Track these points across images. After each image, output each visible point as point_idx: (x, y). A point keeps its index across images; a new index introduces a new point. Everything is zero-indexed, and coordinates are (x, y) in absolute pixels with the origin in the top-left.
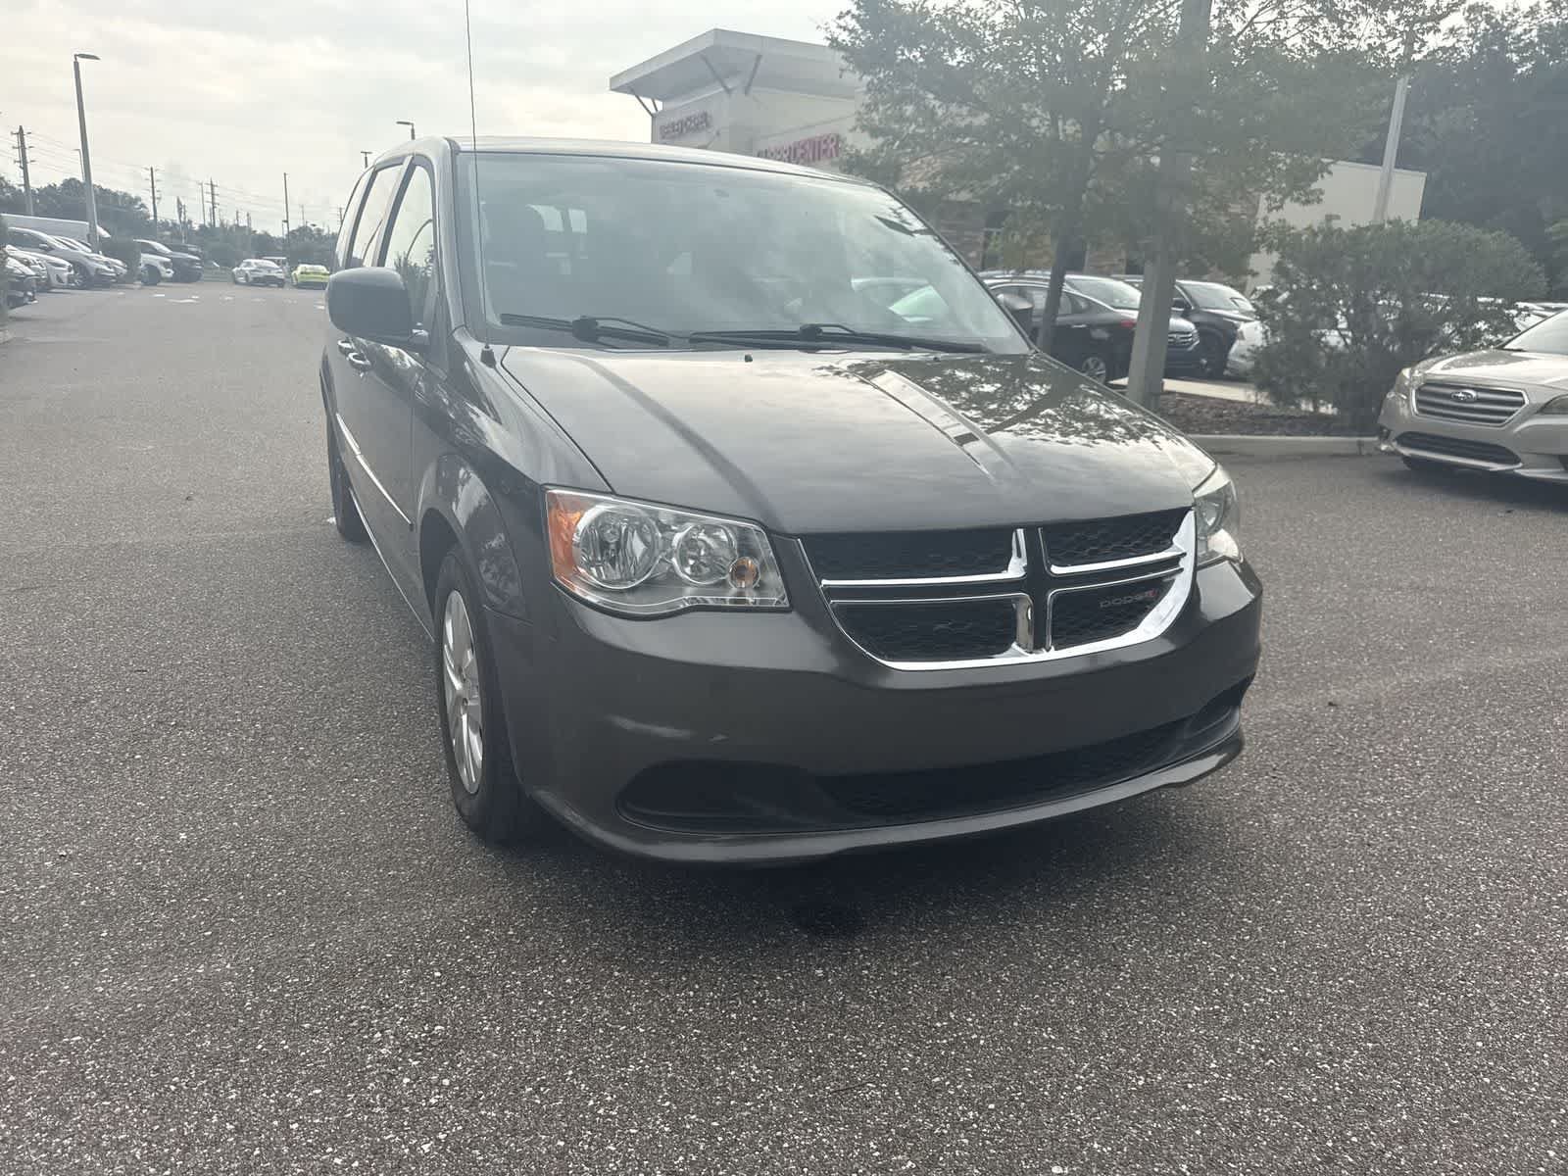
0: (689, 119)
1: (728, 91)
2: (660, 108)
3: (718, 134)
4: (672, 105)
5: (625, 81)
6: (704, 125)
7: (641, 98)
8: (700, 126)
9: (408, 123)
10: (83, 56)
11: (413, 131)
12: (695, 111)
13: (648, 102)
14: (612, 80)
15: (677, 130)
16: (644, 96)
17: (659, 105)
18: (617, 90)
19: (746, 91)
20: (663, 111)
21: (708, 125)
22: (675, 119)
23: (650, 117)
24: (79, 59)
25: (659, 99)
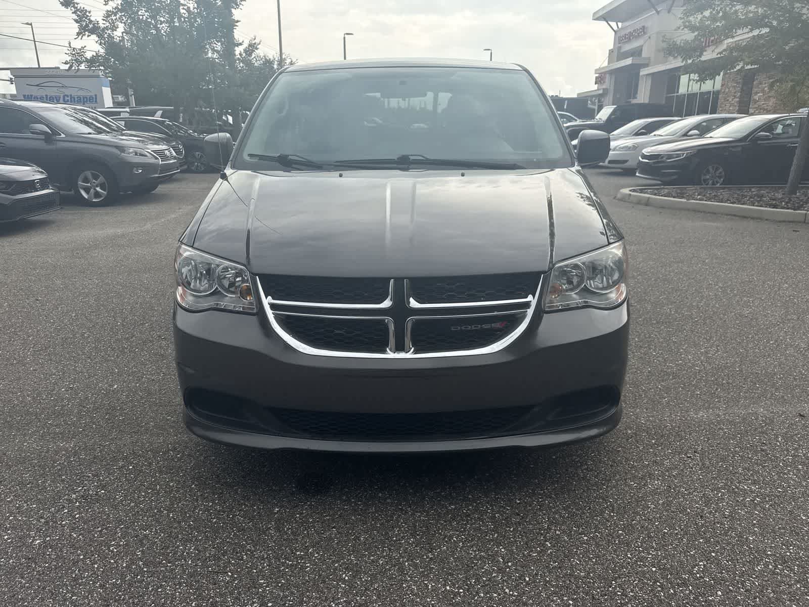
0: (634, 31)
1: (658, 12)
2: (620, 26)
3: (650, 38)
4: (627, 24)
5: (601, 14)
6: (642, 33)
7: (609, 22)
8: (640, 34)
9: (489, 50)
10: (347, 34)
11: (491, 53)
12: (638, 26)
13: (613, 24)
14: (595, 14)
15: (627, 38)
16: (611, 21)
17: (620, 24)
18: (597, 19)
19: (669, 12)
20: (622, 28)
21: (645, 33)
22: (627, 32)
23: (614, 33)
24: (346, 35)
25: (620, 22)
